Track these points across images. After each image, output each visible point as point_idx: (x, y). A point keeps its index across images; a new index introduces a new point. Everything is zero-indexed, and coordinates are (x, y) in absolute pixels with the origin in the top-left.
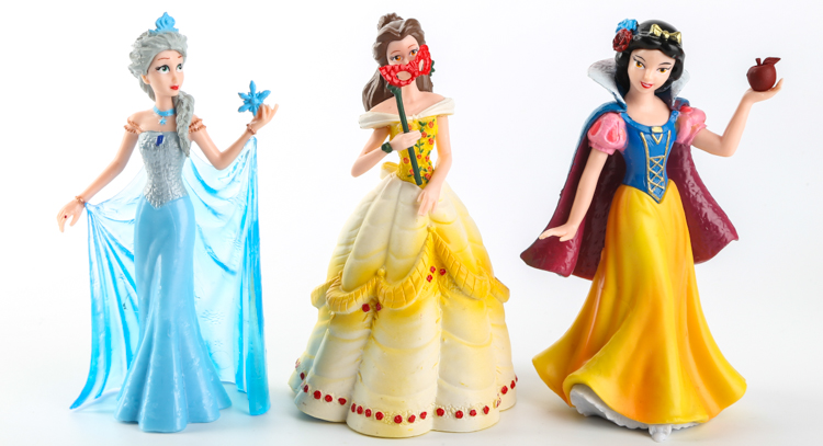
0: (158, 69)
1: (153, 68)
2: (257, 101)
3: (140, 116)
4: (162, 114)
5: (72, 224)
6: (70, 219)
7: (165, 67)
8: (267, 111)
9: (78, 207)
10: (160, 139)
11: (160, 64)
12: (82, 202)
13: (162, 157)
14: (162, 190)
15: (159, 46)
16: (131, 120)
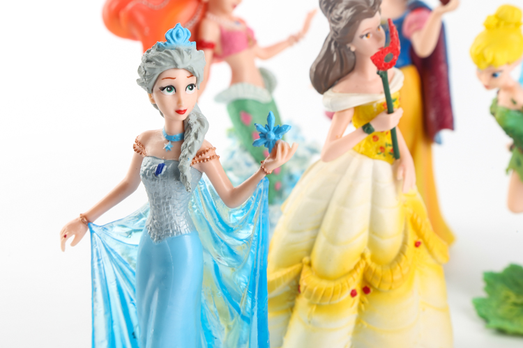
0: (163, 89)
1: (157, 88)
2: (273, 136)
3: (148, 137)
4: (169, 138)
5: (74, 244)
6: (71, 239)
7: (171, 88)
8: (283, 149)
9: (82, 227)
10: (160, 167)
11: (165, 83)
12: (86, 221)
13: (161, 188)
14: (161, 224)
15: (163, 63)
16: (139, 139)
